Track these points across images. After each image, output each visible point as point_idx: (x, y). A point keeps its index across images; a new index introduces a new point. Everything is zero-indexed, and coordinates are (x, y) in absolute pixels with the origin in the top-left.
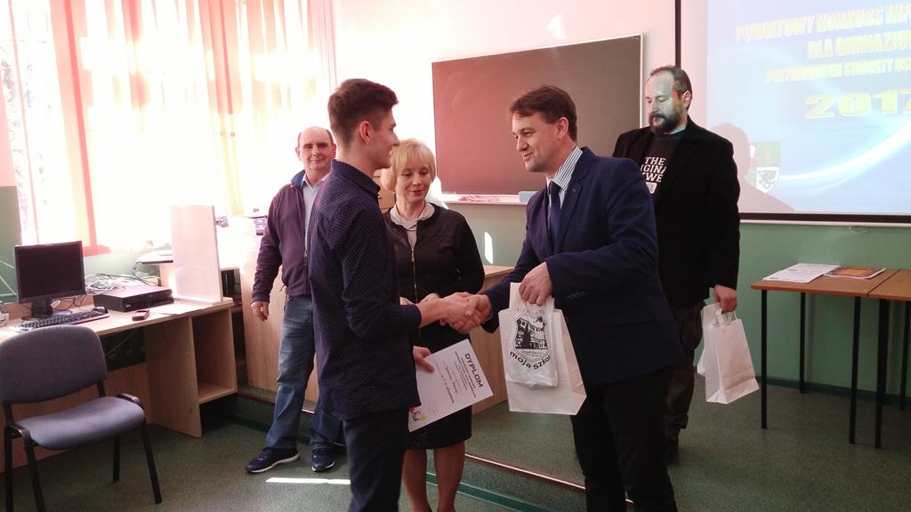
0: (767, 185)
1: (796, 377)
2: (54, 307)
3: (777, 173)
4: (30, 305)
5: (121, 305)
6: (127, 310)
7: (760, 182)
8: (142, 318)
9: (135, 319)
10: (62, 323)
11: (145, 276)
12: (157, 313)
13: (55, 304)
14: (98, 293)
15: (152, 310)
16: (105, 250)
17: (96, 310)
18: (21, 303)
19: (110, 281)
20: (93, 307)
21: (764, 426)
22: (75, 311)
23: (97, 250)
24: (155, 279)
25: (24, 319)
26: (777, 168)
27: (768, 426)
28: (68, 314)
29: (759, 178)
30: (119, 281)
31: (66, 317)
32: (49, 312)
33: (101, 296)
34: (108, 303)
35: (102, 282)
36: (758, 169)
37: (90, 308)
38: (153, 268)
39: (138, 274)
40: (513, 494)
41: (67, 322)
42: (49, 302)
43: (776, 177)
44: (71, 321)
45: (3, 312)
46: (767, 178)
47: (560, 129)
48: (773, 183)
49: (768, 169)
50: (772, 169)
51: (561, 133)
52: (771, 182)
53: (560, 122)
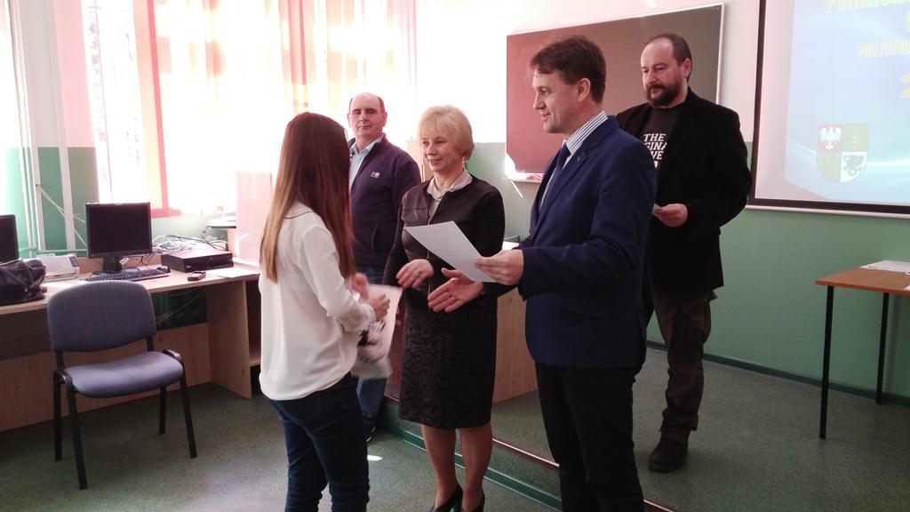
0: (853, 172)
1: (873, 386)
2: (123, 264)
3: (865, 158)
4: (101, 260)
5: (183, 265)
6: (187, 271)
7: (845, 168)
8: (196, 279)
9: (190, 279)
10: (124, 279)
11: (214, 241)
12: (213, 275)
13: (124, 261)
14: (164, 253)
15: (208, 272)
16: (177, 213)
17: (159, 269)
18: (90, 257)
19: (179, 243)
21: (823, 435)
22: (143, 269)
23: (166, 212)
24: (223, 244)
25: (94, 273)
26: (866, 153)
27: (827, 436)
28: (135, 271)
29: (844, 164)
30: (187, 243)
31: (130, 273)
32: (118, 268)
33: (167, 256)
34: (172, 263)
35: (172, 243)
36: (844, 154)
37: (154, 267)
38: (222, 233)
39: (208, 238)
40: (532, 483)
41: (128, 278)
42: (119, 258)
43: (863, 163)
44: (133, 277)
45: (74, 266)
46: (853, 163)
47: (580, 91)
48: (860, 169)
49: (855, 153)
50: (859, 154)
51: (581, 95)
52: (857, 168)
53: (581, 83)
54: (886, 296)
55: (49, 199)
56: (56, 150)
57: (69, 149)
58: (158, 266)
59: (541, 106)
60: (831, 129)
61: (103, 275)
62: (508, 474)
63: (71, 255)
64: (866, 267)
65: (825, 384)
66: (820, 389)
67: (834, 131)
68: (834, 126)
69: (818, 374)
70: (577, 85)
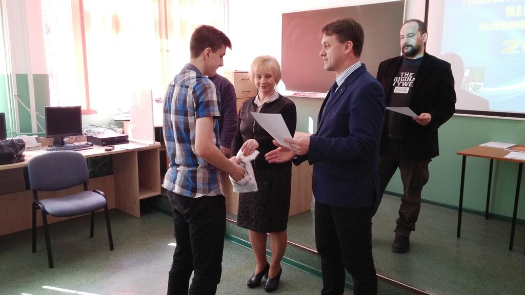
1: (484, 209)
2: (65, 141)
3: (482, 86)
6: (103, 145)
8: (110, 150)
9: (106, 150)
10: (68, 150)
13: (66, 139)
14: (89, 135)
15: (116, 146)
16: (94, 112)
17: (87, 144)
18: (47, 137)
19: (96, 129)
20: (86, 142)
21: (459, 236)
22: (77, 144)
23: (89, 112)
24: (121, 130)
25: (49, 146)
26: (482, 84)
27: (461, 237)
28: (73, 145)
29: (471, 89)
30: (101, 130)
31: (71, 147)
32: (63, 144)
35: (92, 130)
36: (470, 83)
37: (84, 143)
38: (120, 124)
39: (112, 126)
42: (63, 138)
43: (481, 89)
44: (73, 149)
45: (38, 142)
46: (476, 88)
47: (347, 48)
48: (479, 92)
49: (476, 83)
50: (479, 84)
52: (478, 92)
53: (348, 43)
54: (492, 161)
55: (22, 103)
56: (26, 76)
57: (34, 75)
59: (324, 54)
61: (54, 147)
63: (36, 136)
66: (458, 212)
67: (466, 71)
68: (466, 68)
70: (345, 44)
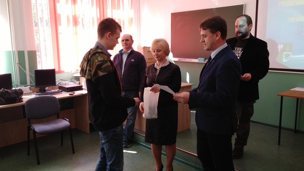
0: (287, 59)
1: (294, 128)
3: (291, 54)
4: (39, 88)
5: (66, 90)
7: (284, 58)
8: (72, 94)
9: (70, 94)
16: (63, 72)
18: (36, 87)
19: (64, 82)
22: (53, 91)
23: (60, 72)
25: (37, 92)
26: (291, 53)
28: (50, 92)
29: (284, 56)
32: (45, 91)
33: (61, 86)
35: (62, 82)
36: (284, 53)
37: (57, 90)
38: (77, 79)
39: (73, 80)
40: (187, 161)
41: (49, 94)
43: (290, 56)
46: (287, 56)
47: (217, 36)
48: (289, 58)
49: (287, 53)
50: (289, 53)
51: (217, 37)
52: (288, 58)
53: (217, 33)
54: (298, 99)
55: (22, 68)
56: (23, 52)
57: (28, 51)
58: (58, 90)
59: (203, 41)
60: (280, 45)
61: (40, 93)
62: (179, 158)
63: (29, 87)
64: (292, 90)
65: (280, 127)
67: (281, 46)
68: (281, 44)
69: (278, 125)
70: (216, 34)
